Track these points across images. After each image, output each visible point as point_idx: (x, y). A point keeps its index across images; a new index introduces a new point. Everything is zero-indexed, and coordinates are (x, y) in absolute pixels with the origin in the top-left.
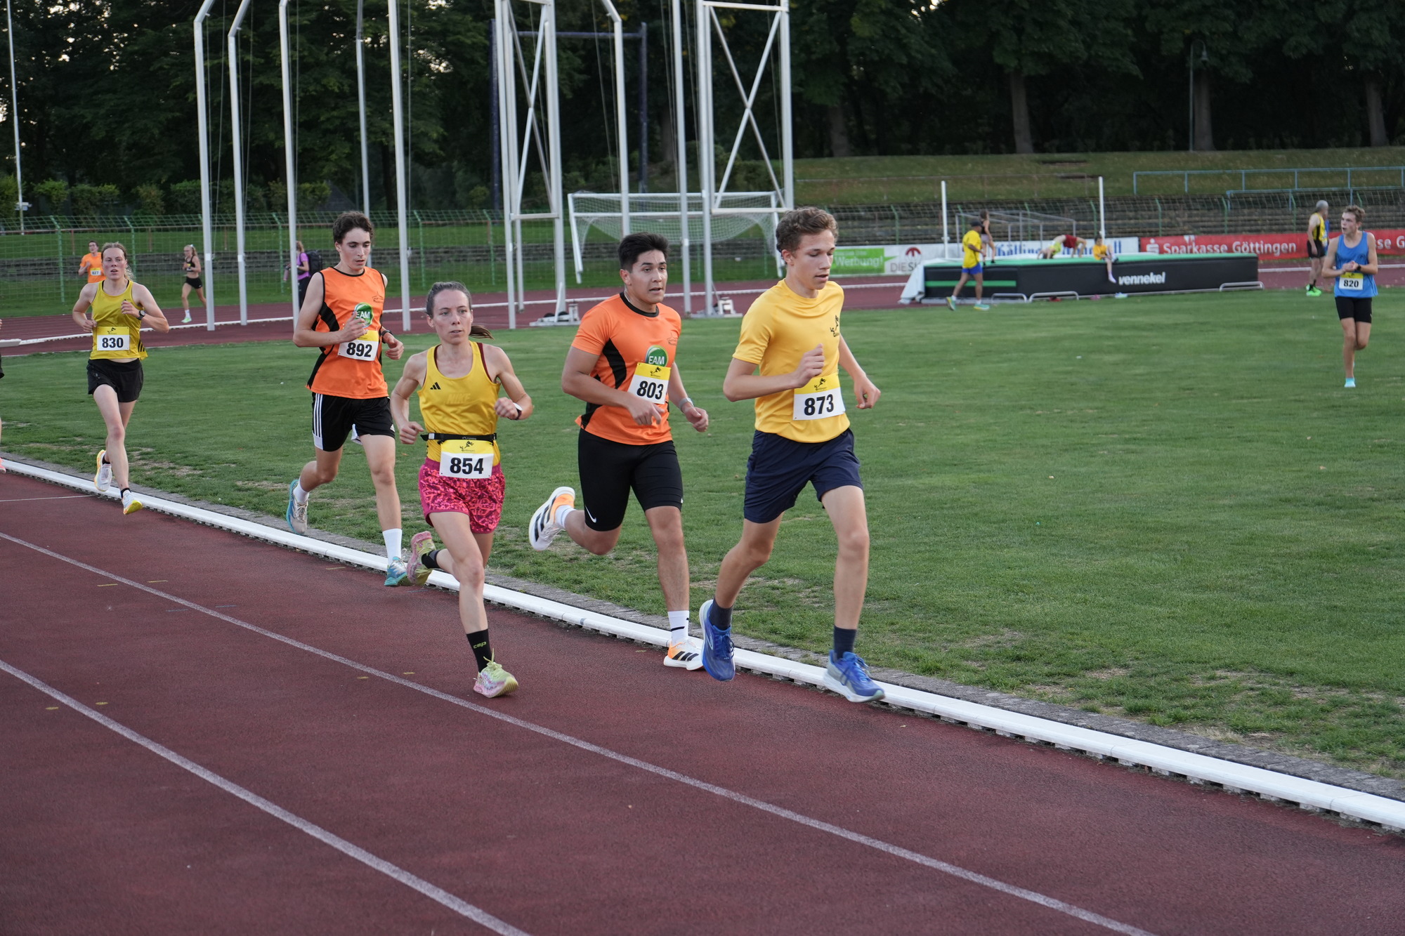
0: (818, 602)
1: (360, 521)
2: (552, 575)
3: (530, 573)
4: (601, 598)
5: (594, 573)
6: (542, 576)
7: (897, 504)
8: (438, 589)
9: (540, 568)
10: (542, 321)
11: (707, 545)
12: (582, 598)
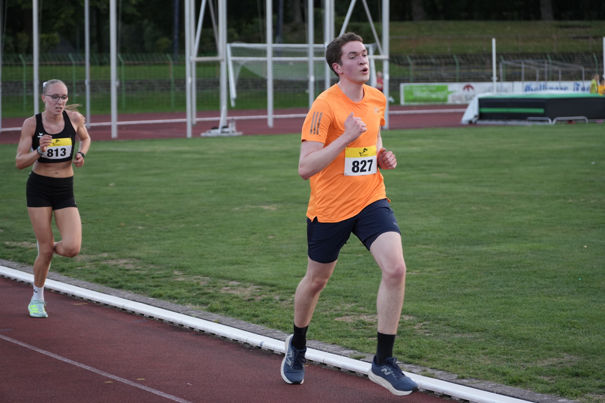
0: (428, 333)
1: (95, 271)
2: (236, 311)
3: (221, 309)
4: (273, 328)
5: (266, 310)
6: (229, 312)
7: (477, 264)
8: (155, 320)
9: (228, 306)
10: (210, 132)
11: (345, 291)
12: (259, 327)
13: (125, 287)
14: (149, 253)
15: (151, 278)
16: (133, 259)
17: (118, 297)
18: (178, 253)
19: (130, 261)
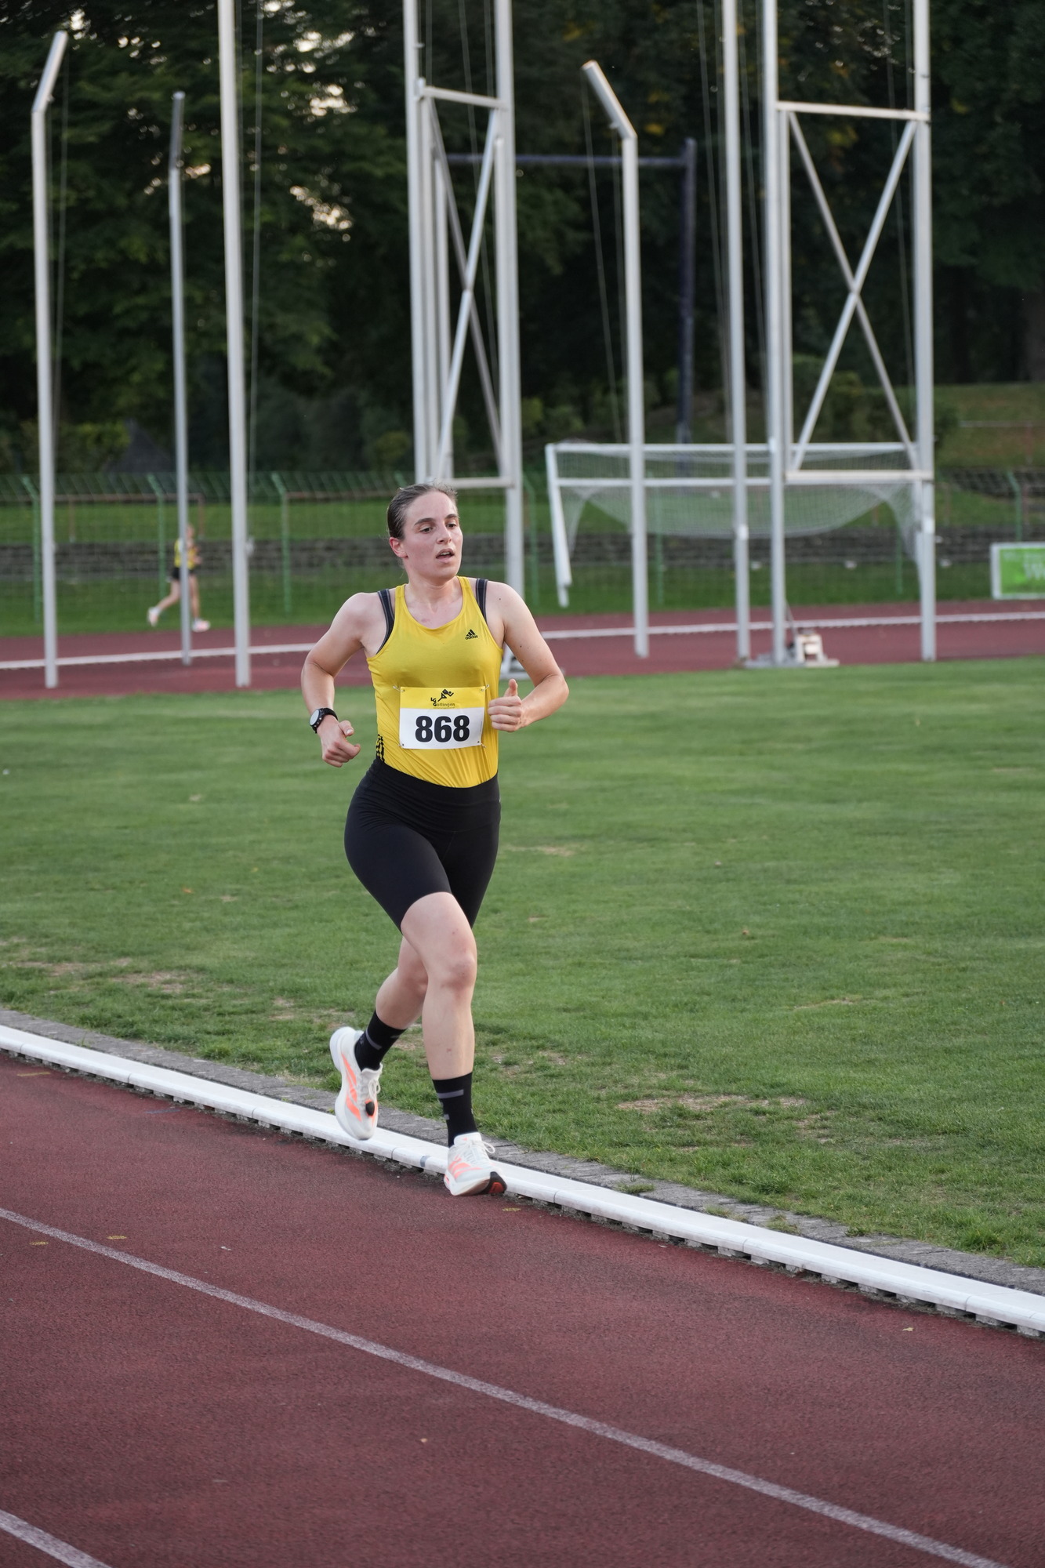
0: (825, 1137)
1: (88, 1000)
8: (197, 1109)
11: (664, 1043)
13: (146, 1036)
14: (229, 957)
15: (215, 1015)
16: (188, 971)
17: (123, 1057)
18: (298, 957)
19: (179, 976)
